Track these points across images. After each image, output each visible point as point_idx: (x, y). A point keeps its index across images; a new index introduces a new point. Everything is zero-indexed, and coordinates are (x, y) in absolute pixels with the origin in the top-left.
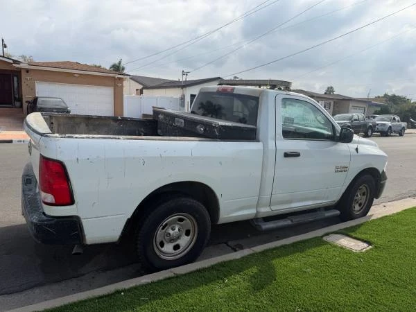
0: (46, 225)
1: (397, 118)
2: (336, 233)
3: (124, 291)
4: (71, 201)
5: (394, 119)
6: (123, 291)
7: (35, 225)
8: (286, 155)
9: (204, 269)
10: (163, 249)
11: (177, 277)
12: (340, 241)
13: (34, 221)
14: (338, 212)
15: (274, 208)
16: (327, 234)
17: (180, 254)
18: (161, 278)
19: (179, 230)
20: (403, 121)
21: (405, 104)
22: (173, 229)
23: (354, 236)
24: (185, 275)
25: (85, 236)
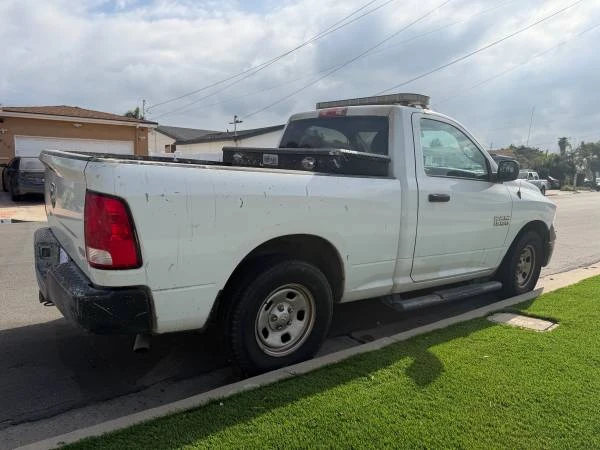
0: (98, 302)
1: (535, 174)
2: (503, 311)
3: (223, 400)
4: (137, 263)
5: (531, 175)
6: (221, 400)
7: (81, 301)
8: (433, 199)
9: (333, 366)
10: (267, 340)
11: (297, 377)
12: (513, 320)
13: (79, 295)
14: (498, 285)
15: (417, 278)
16: (491, 314)
17: (291, 347)
18: (273, 380)
19: (289, 311)
20: (542, 177)
21: (539, 158)
22: (281, 310)
23: (529, 313)
24: (307, 374)
25: (156, 319)
